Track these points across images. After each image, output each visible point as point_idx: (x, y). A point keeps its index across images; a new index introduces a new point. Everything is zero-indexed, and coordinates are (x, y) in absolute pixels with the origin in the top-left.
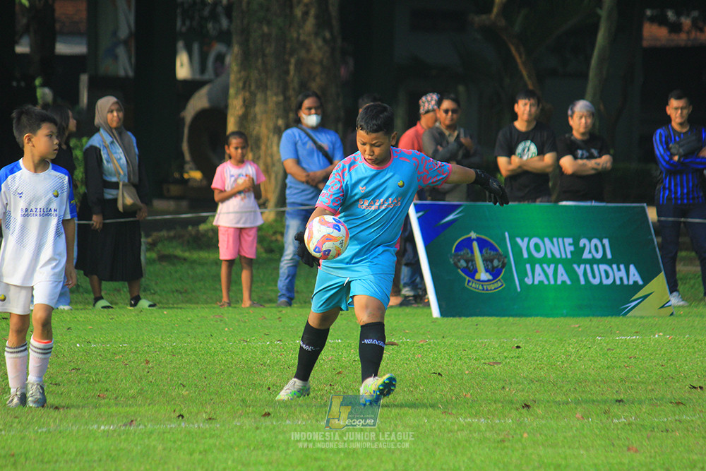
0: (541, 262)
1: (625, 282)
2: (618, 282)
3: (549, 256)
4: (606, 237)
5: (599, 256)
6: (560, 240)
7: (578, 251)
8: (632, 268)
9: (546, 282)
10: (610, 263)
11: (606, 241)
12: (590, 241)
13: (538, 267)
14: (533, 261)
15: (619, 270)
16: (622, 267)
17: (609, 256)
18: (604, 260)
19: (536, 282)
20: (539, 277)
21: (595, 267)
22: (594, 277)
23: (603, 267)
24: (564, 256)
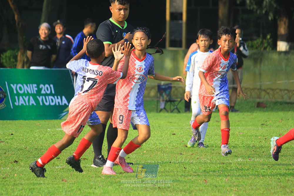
0: (22, 95)
1: (61, 104)
2: (57, 104)
3: (26, 92)
4: (52, 84)
5: (49, 92)
6: (31, 85)
7: (39, 90)
8: (64, 98)
9: (25, 104)
10: (53, 95)
11: (52, 86)
12: (44, 85)
13: (21, 98)
14: (18, 95)
15: (58, 98)
16: (59, 97)
17: (53, 92)
18: (51, 94)
19: (20, 104)
20: (21, 102)
21: (47, 97)
22: (46, 101)
23: (51, 97)
24: (33, 92)
